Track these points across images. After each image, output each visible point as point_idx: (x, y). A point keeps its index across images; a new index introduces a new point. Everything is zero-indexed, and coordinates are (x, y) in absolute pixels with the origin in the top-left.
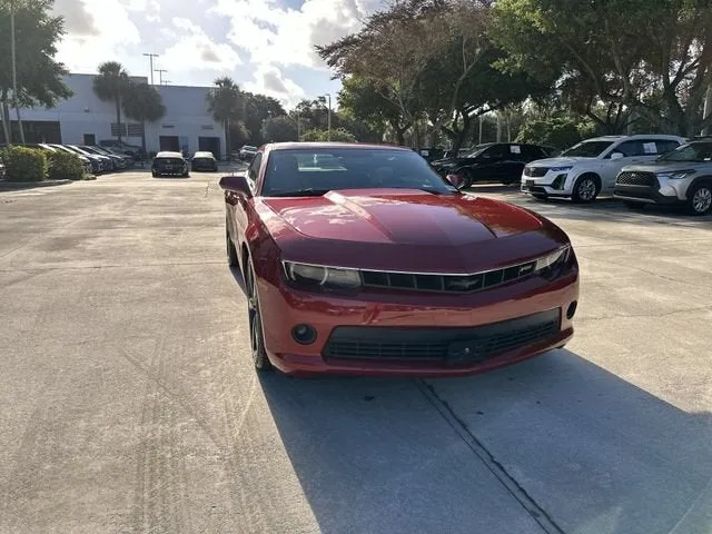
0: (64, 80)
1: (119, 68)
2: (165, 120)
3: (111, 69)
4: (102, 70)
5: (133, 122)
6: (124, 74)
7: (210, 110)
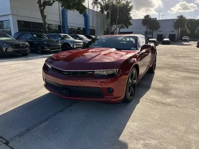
0: (131, 21)
1: (149, 16)
2: (160, 30)
3: (147, 17)
4: (144, 17)
5: (151, 31)
6: (150, 18)
7: (173, 26)
